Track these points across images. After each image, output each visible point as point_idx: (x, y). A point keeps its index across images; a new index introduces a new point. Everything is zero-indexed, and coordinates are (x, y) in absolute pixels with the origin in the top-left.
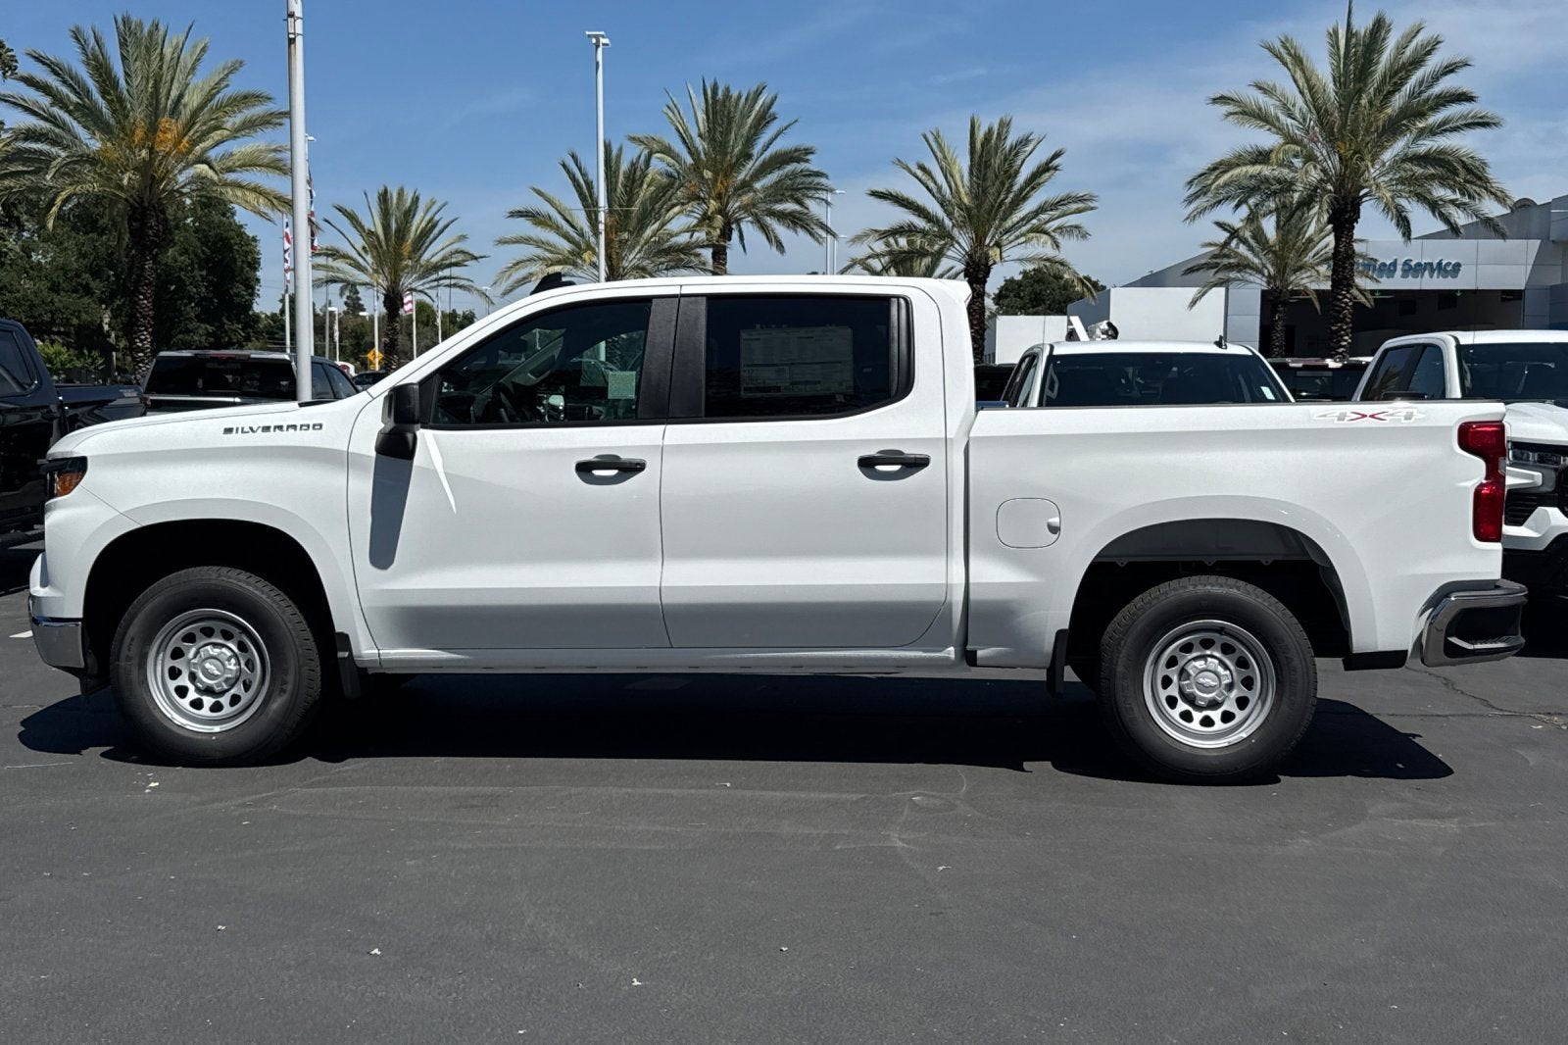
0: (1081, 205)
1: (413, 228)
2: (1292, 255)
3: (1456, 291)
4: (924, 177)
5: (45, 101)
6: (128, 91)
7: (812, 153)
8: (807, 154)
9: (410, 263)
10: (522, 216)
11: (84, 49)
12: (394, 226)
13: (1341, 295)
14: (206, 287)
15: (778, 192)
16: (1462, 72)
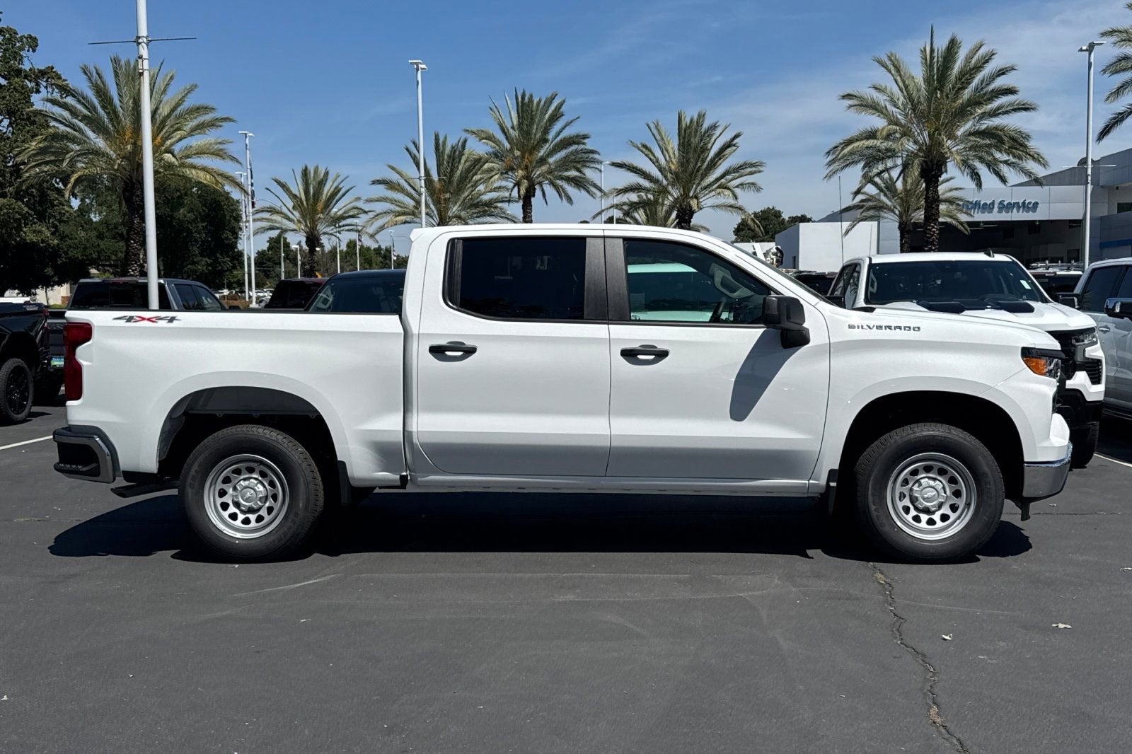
0: (754, 169)
1: (325, 192)
2: (913, 200)
3: (1036, 221)
4: (647, 152)
5: (66, 114)
6: (121, 107)
7: (588, 138)
8: (584, 138)
9: (322, 216)
10: (380, 184)
11: (90, 79)
12: (312, 191)
13: (930, 226)
14: (206, 234)
15: (565, 164)
16: (1011, 74)
